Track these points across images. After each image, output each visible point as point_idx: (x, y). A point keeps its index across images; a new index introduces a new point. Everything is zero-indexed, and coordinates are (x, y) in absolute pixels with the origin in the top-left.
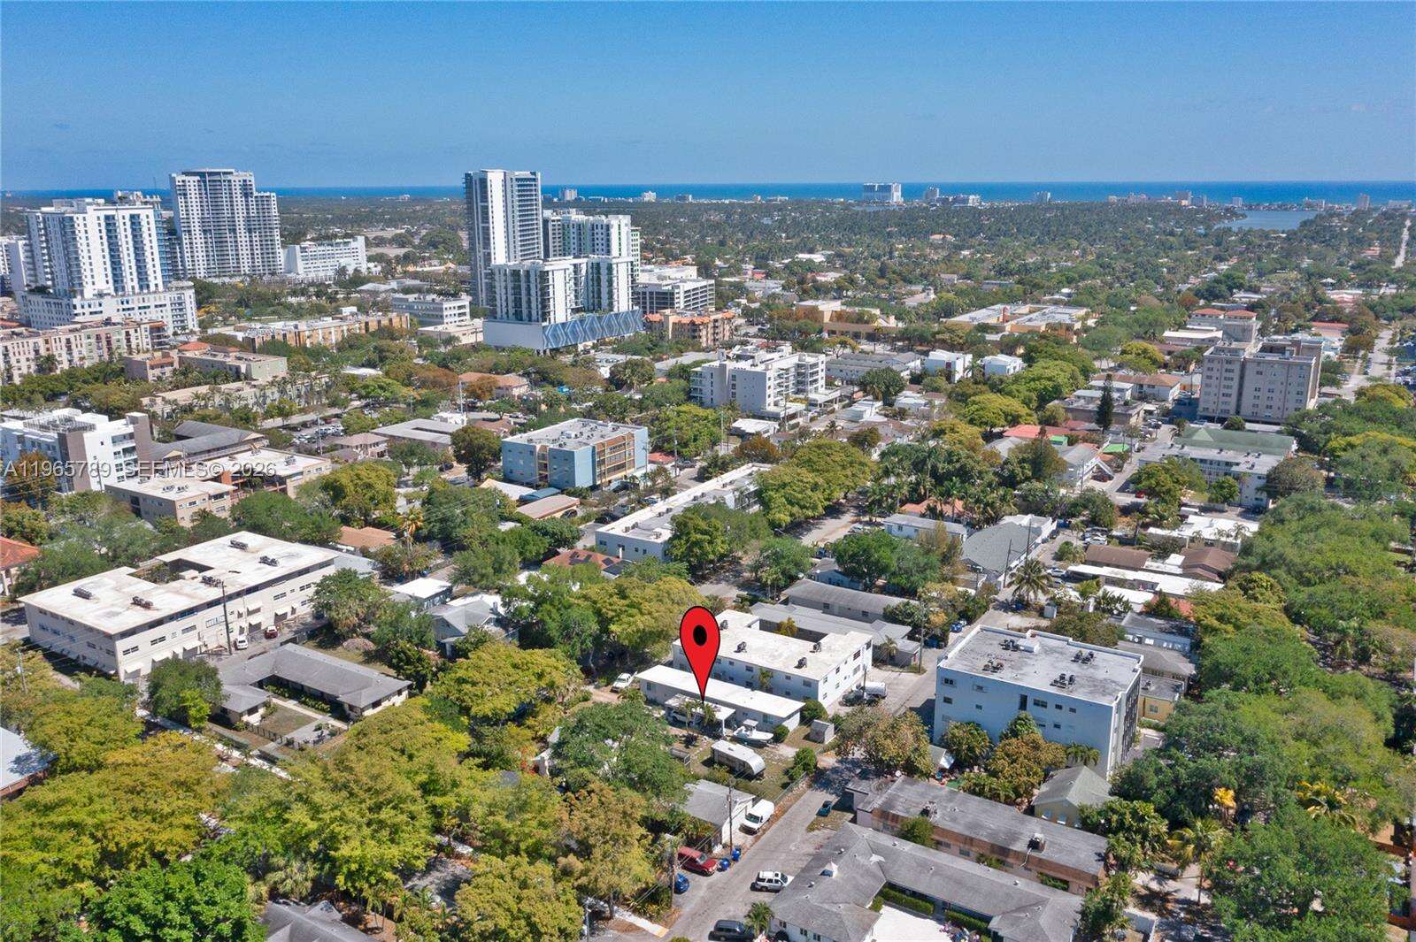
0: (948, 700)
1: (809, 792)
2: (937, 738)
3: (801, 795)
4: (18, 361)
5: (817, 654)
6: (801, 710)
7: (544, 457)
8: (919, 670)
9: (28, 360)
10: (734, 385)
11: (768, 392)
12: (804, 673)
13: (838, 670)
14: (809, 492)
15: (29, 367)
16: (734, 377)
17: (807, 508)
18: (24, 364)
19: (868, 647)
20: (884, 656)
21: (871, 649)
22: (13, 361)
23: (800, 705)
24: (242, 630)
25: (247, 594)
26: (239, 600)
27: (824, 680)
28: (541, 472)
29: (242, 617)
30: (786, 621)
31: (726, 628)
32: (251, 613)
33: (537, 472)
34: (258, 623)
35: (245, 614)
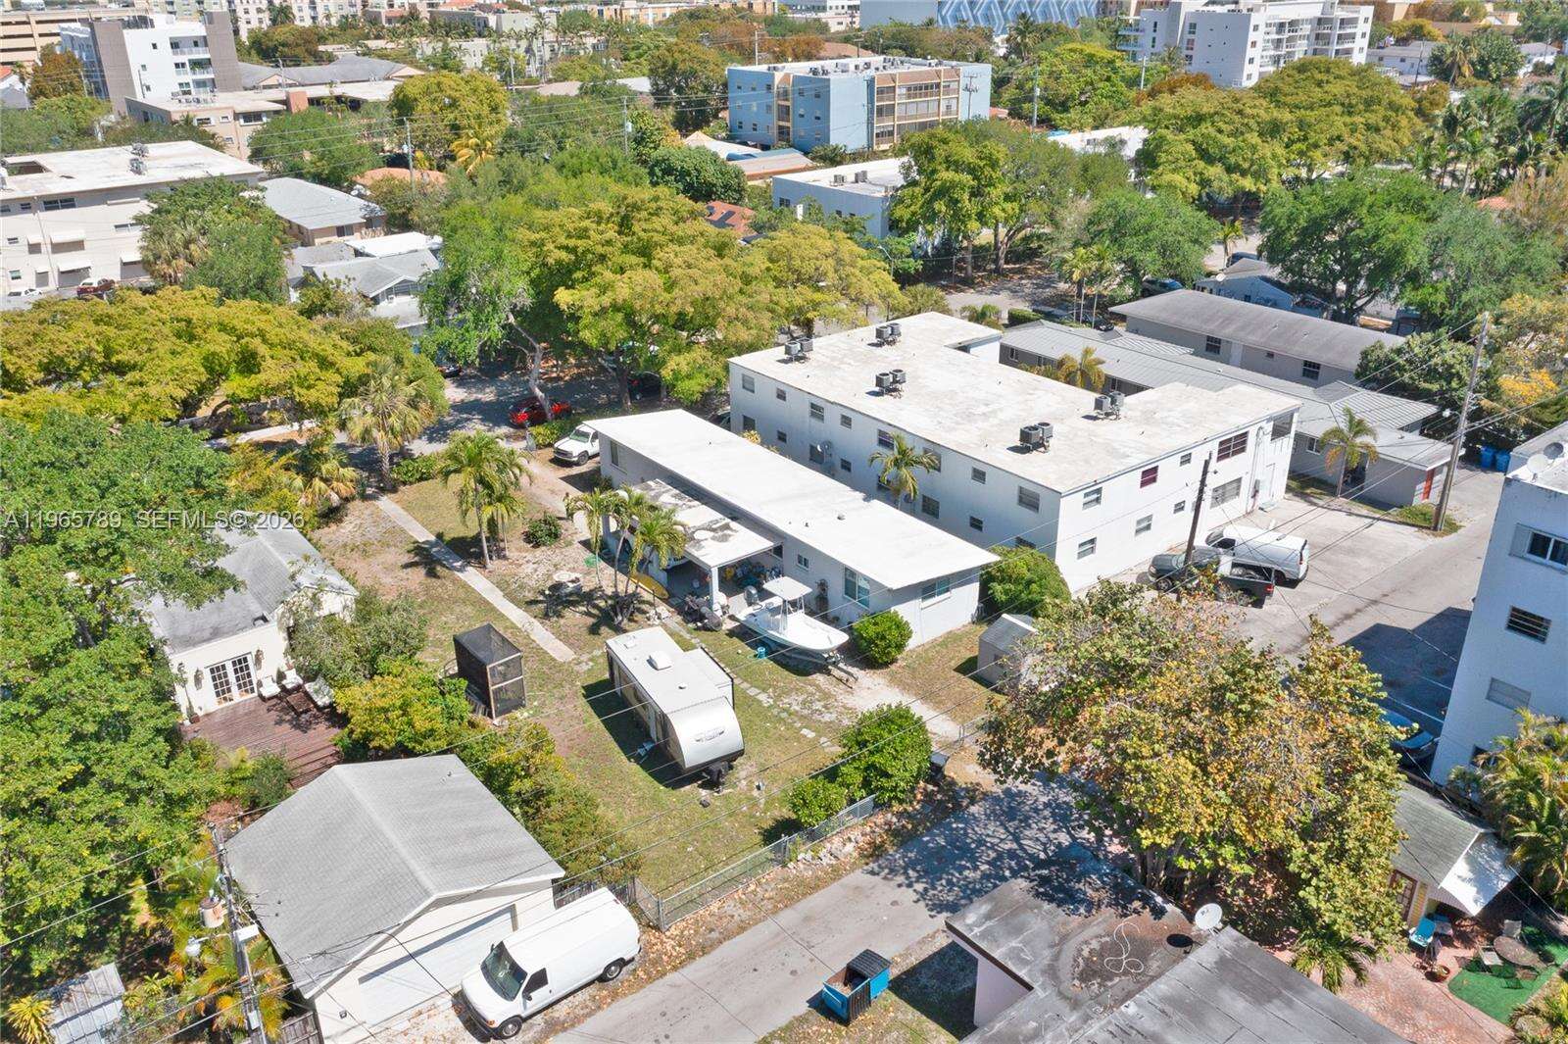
0: (1527, 624)
1: (859, 877)
2: (1448, 766)
3: (814, 886)
4: (247, 12)
5: (1104, 427)
6: (986, 578)
7: (785, 94)
8: (1434, 522)
9: (259, 10)
10: (1191, 42)
11: (1250, 52)
12: (1034, 468)
13: (1149, 476)
14: (1253, 138)
15: (261, 21)
16: (1193, 26)
17: (1244, 174)
18: (254, 16)
19: (1279, 431)
20: (1332, 466)
21: (1287, 444)
22: (240, 13)
23: (976, 557)
24: (42, 278)
25: (47, 209)
26: (29, 216)
27: (1086, 495)
28: (782, 123)
29: (39, 252)
30: (1078, 357)
31: (892, 343)
32: (58, 248)
33: (776, 123)
34: (79, 270)
35: (46, 248)
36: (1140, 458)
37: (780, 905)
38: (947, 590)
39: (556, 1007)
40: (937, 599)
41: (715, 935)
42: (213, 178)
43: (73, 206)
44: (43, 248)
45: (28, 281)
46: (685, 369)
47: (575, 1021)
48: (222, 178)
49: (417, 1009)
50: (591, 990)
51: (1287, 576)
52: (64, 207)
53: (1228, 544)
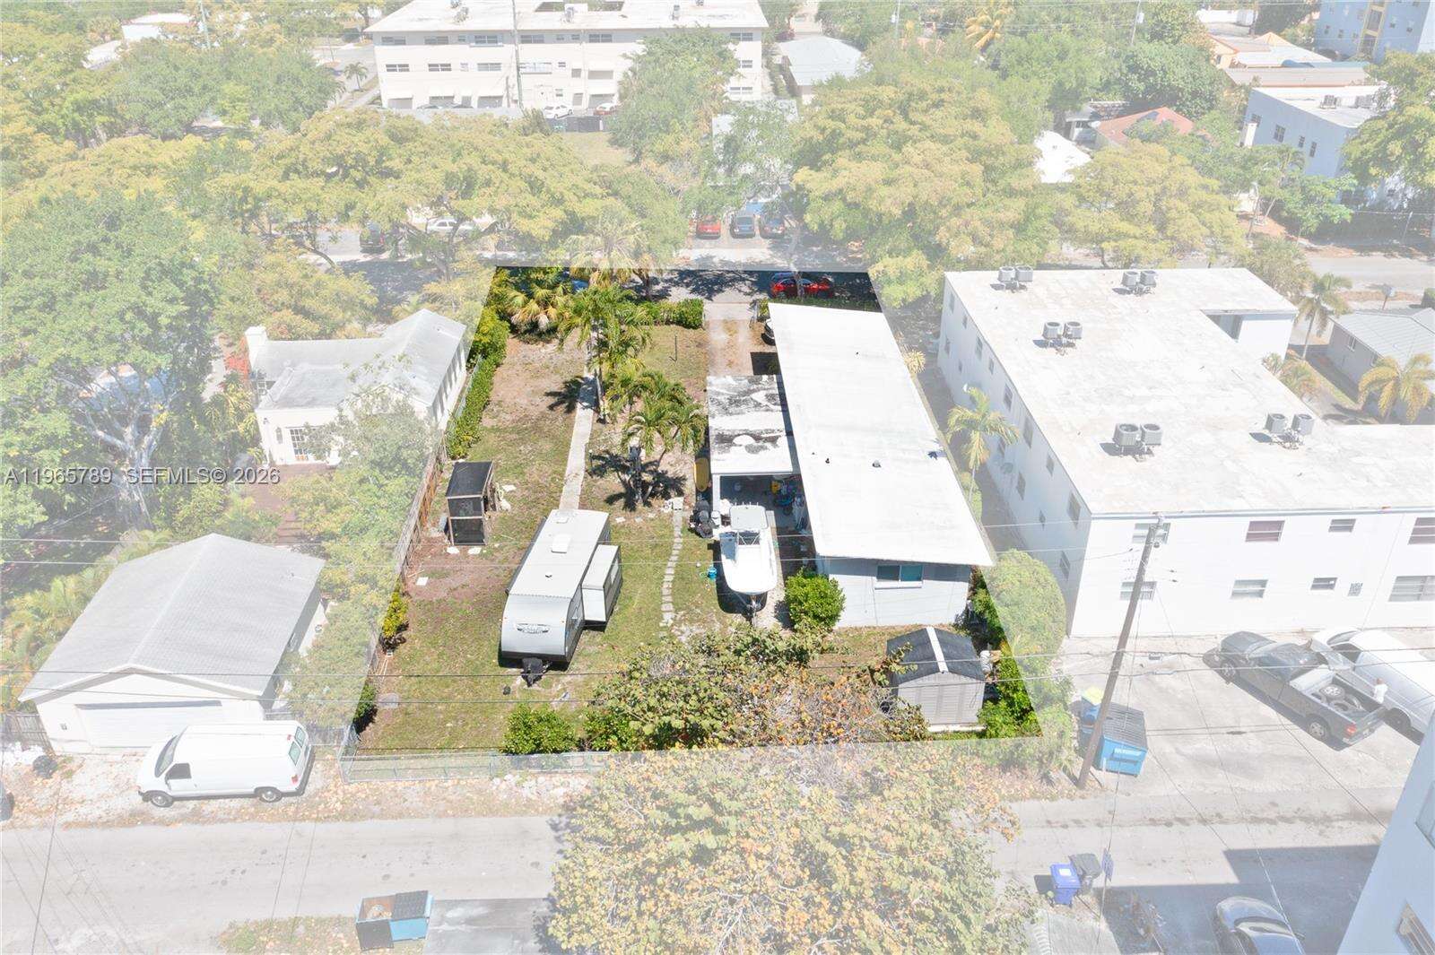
3: (494, 810)
5: (1264, 452)
12: (1100, 475)
13: (1265, 531)
23: (978, 554)
24: (578, 98)
25: (591, 41)
26: (575, 46)
27: (1138, 526)
28: (1370, 32)
29: (579, 76)
30: (1402, 362)
31: (1140, 292)
32: (594, 75)
33: (1362, 31)
34: (606, 95)
35: (584, 74)
36: (1259, 503)
37: (450, 812)
38: (919, 579)
39: (212, 802)
40: (900, 583)
41: (376, 809)
42: (701, 28)
43: (610, 41)
44: (583, 74)
45: (567, 100)
46: (892, 272)
47: (213, 819)
48: (709, 29)
49: (134, 751)
50: (246, 802)
51: (1413, 724)
52: (603, 41)
53: (1351, 653)
